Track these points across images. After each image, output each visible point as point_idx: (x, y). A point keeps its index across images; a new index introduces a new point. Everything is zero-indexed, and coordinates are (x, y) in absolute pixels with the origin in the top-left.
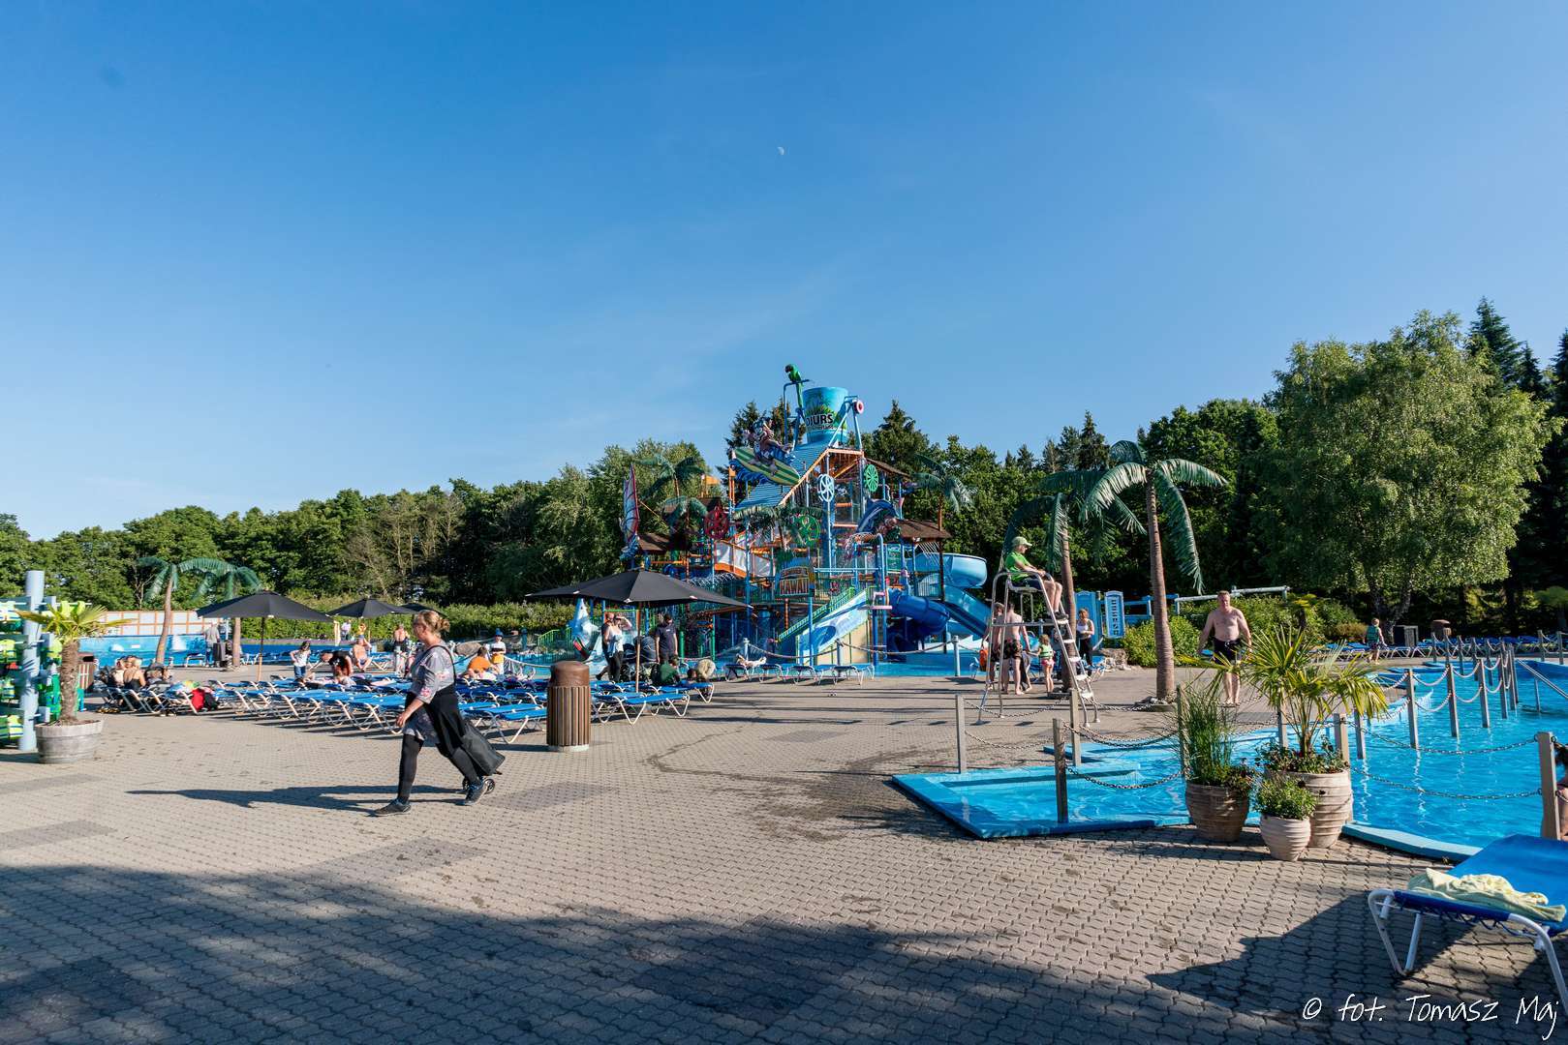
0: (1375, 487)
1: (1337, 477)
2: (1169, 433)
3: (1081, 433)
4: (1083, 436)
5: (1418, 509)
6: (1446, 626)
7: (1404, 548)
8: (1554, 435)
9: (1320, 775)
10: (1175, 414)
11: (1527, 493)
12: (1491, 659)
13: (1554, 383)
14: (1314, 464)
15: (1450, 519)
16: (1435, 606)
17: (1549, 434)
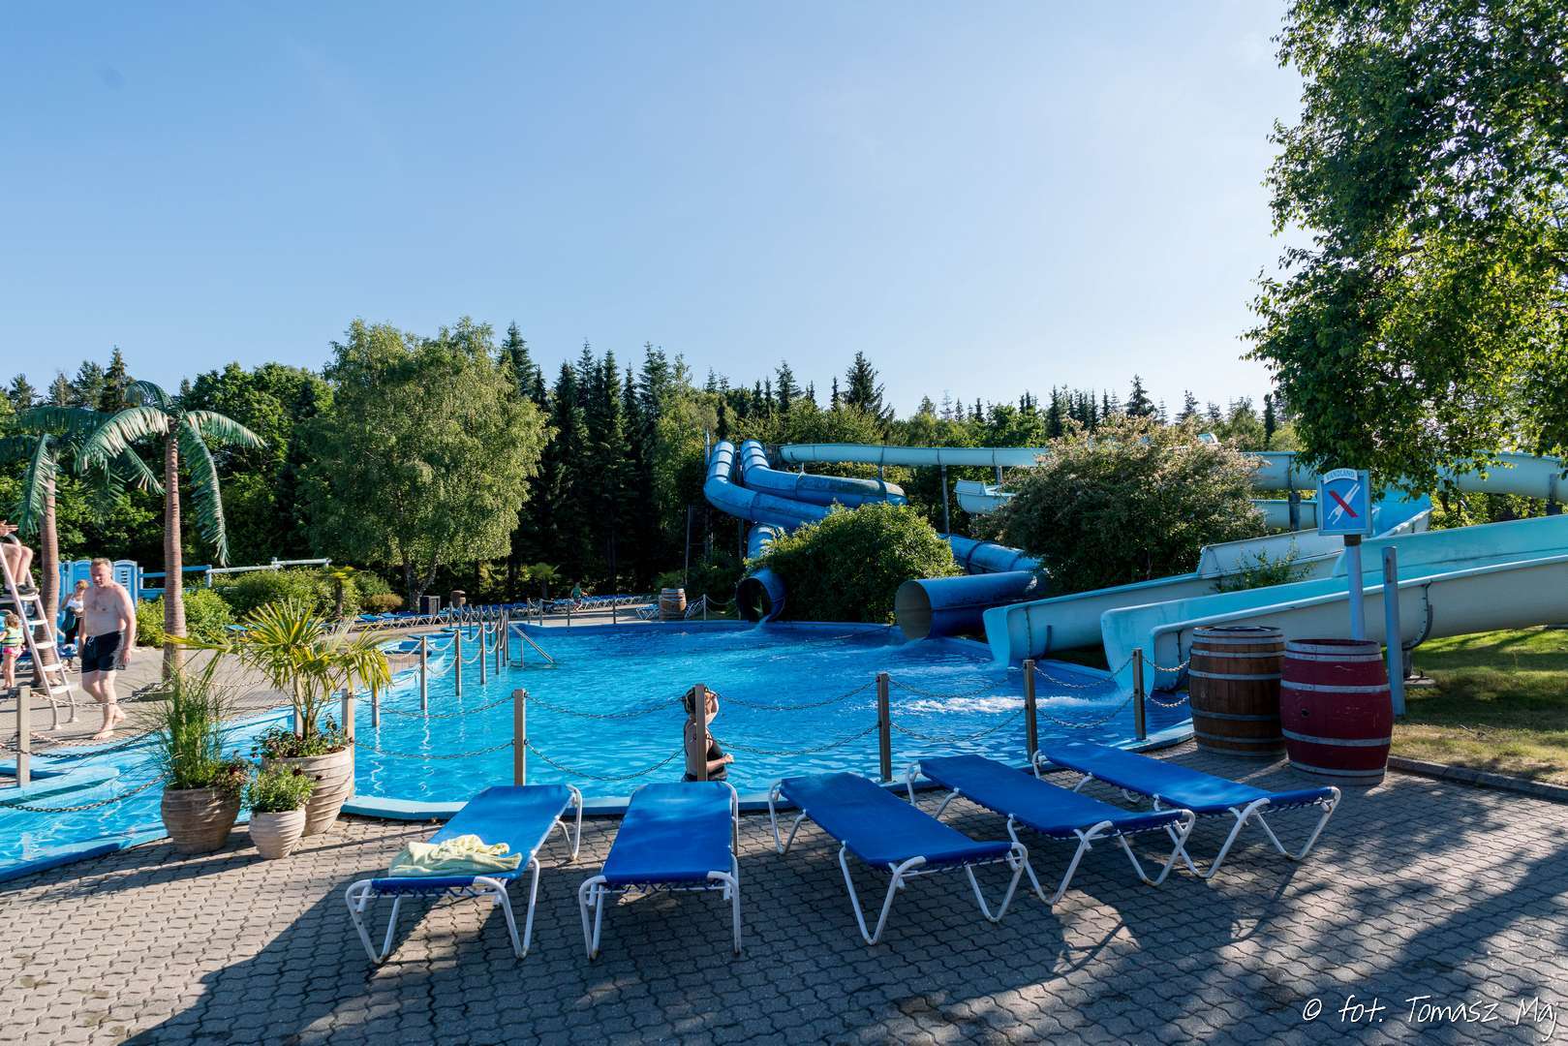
0: (413, 468)
1: (382, 455)
2: (218, 389)
3: (106, 372)
4: (107, 376)
5: (447, 492)
6: (462, 595)
7: (434, 526)
8: (550, 441)
9: (321, 757)
10: (227, 369)
11: (528, 486)
12: (493, 623)
13: (554, 401)
14: (362, 440)
15: (472, 502)
16: (456, 579)
17: (547, 439)
